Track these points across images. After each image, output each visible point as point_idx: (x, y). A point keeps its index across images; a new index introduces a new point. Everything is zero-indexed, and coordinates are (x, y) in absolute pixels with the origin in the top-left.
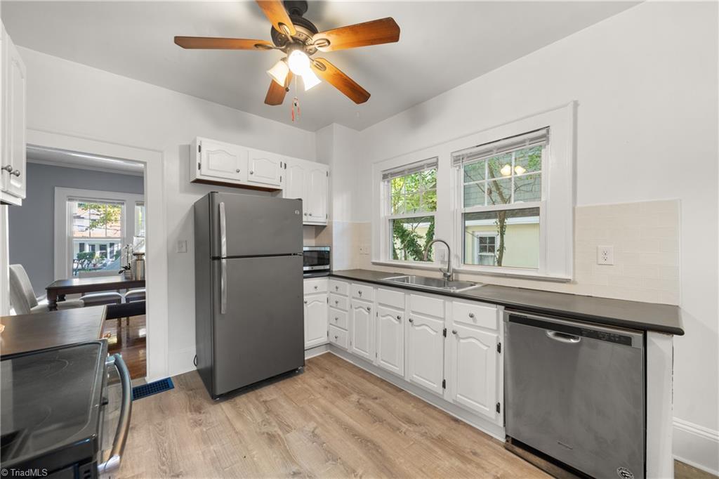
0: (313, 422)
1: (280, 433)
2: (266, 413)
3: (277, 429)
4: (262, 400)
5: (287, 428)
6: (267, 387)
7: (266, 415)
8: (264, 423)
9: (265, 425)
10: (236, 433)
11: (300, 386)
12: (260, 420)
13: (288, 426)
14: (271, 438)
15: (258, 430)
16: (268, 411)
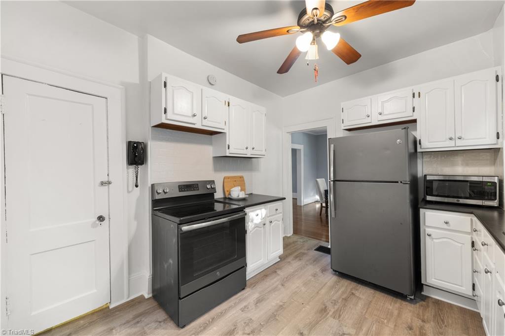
0: (355, 331)
1: (331, 313)
2: (343, 299)
3: (333, 310)
4: (353, 292)
5: (338, 315)
6: (369, 289)
7: (341, 299)
8: (333, 302)
9: (332, 303)
10: (318, 293)
11: (391, 308)
12: (334, 298)
13: (340, 316)
14: (324, 310)
15: (326, 301)
16: (346, 300)
